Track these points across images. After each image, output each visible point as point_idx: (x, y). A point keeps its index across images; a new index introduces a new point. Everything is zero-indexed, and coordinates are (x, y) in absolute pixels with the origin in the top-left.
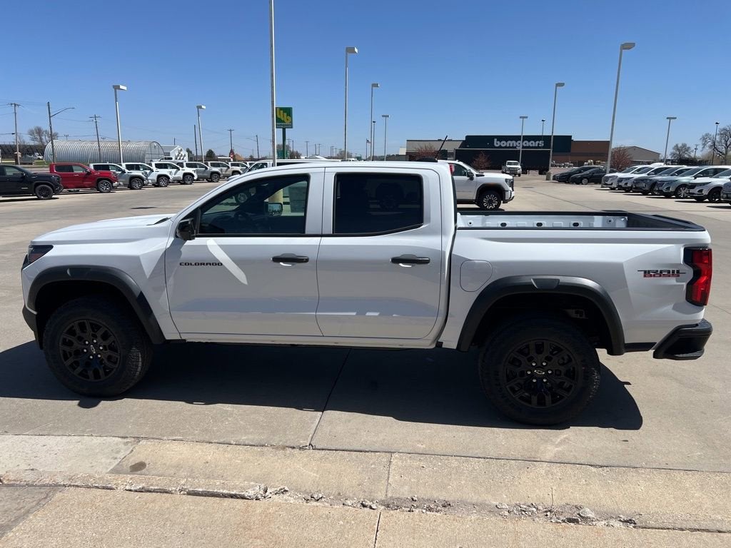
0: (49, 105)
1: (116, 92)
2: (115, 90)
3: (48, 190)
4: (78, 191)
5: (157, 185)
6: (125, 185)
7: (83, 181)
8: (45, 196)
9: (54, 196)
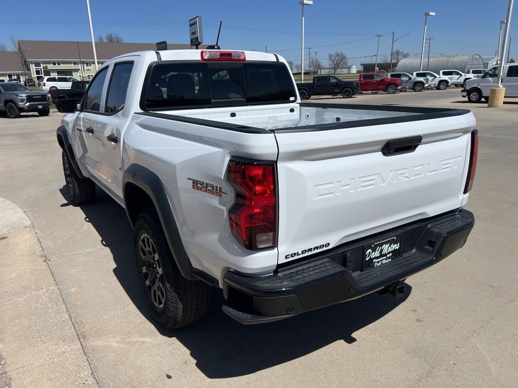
0: (393, 34)
1: (426, 17)
2: (426, 16)
3: (350, 91)
4: (377, 93)
5: (438, 88)
6: (409, 88)
7: (378, 86)
8: (347, 96)
9: (353, 96)
